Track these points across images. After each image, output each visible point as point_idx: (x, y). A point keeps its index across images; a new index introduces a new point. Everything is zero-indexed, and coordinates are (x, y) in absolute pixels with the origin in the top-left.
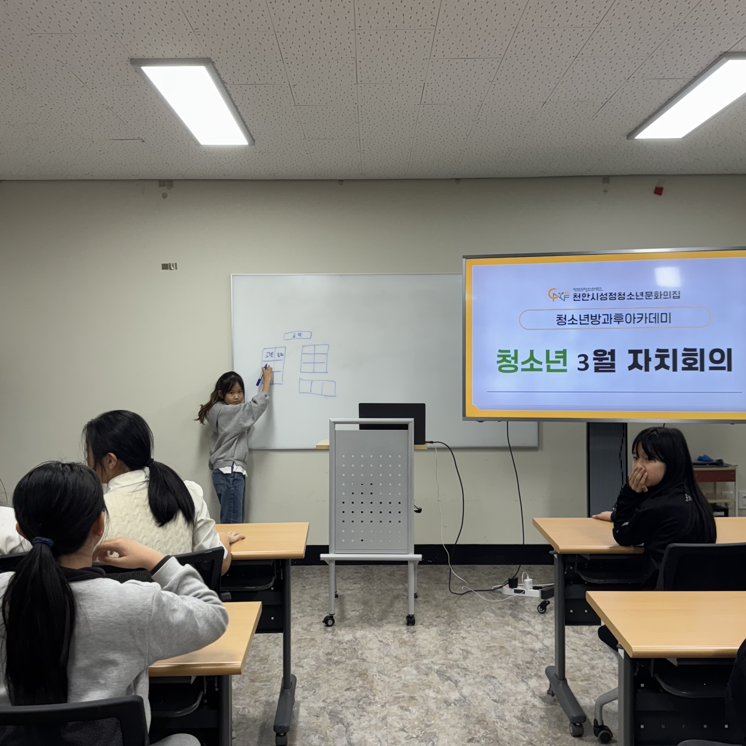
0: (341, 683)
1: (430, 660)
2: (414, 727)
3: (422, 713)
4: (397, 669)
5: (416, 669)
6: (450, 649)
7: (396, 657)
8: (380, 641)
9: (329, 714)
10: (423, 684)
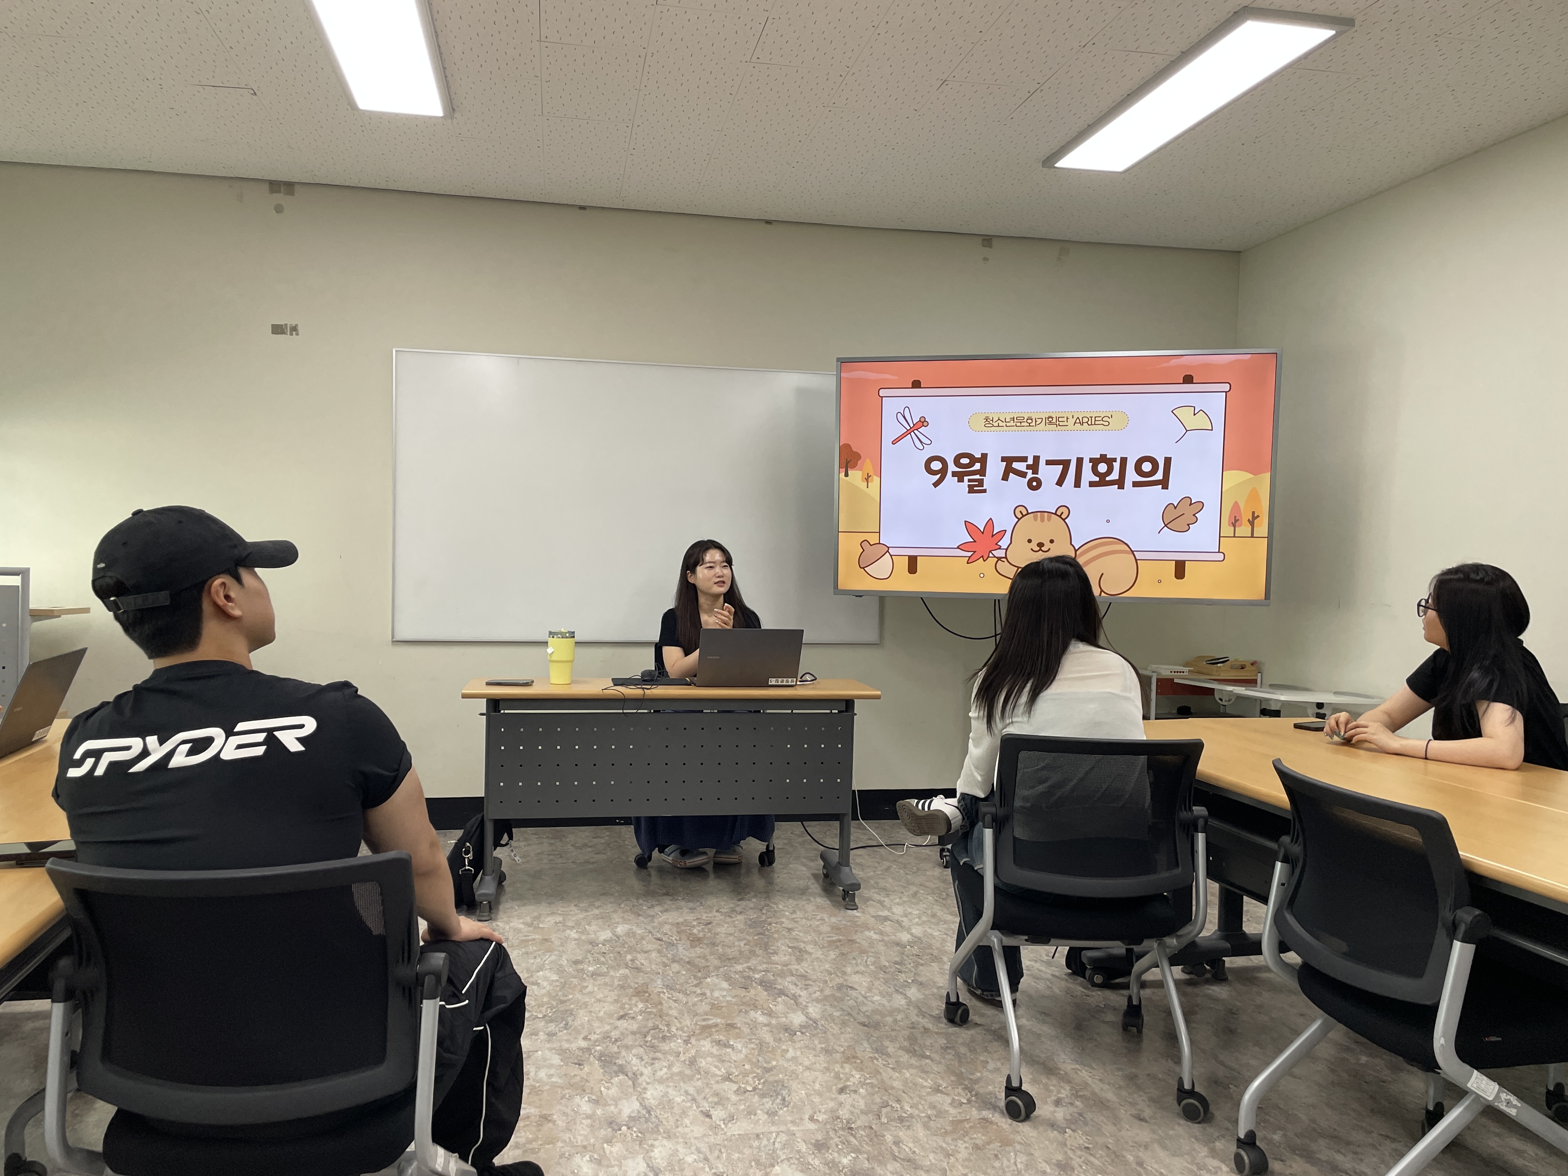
0: (608, 1007)
1: (745, 965)
2: (746, 1074)
3: (753, 1049)
4: (695, 982)
5: (726, 981)
6: (773, 948)
7: (689, 963)
8: (659, 939)
9: (599, 1059)
10: (744, 1004)
